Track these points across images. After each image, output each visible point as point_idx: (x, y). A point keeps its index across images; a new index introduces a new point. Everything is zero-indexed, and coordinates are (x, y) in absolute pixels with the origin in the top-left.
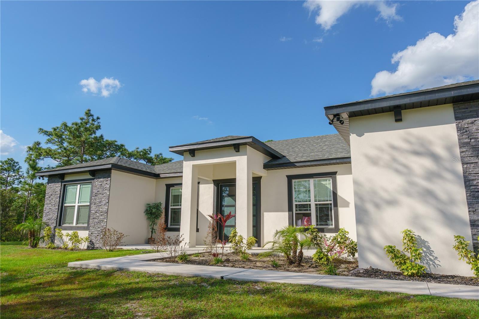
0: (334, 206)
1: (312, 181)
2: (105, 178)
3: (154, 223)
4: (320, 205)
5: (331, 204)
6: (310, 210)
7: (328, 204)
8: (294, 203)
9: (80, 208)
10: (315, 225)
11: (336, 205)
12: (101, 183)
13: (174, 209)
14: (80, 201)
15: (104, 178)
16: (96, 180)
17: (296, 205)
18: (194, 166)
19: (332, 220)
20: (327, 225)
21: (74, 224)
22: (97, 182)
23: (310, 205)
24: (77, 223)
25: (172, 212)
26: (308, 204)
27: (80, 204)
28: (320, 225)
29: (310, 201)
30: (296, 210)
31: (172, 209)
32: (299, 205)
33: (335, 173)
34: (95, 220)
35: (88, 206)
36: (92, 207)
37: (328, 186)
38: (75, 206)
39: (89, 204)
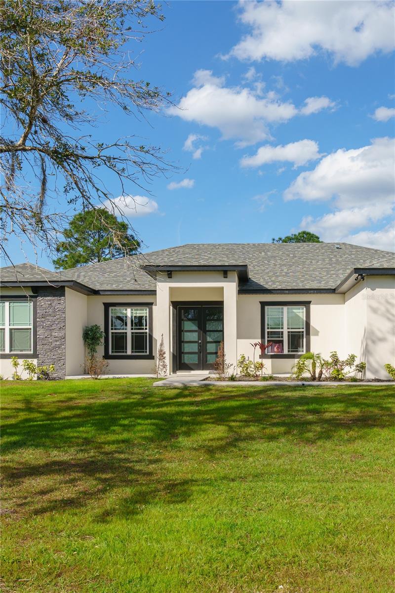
0: (306, 335)
1: (285, 308)
2: (57, 296)
3: (93, 350)
4: (292, 332)
5: (303, 332)
6: (282, 337)
7: (300, 332)
8: (266, 330)
9: (13, 331)
10: (287, 351)
11: (308, 333)
12: (49, 303)
13: (116, 333)
14: (12, 322)
15: (54, 296)
16: (41, 299)
17: (268, 332)
19: (303, 347)
20: (297, 351)
21: (7, 351)
22: (44, 301)
23: (282, 332)
24: (11, 350)
25: (112, 336)
26: (280, 332)
27: (12, 327)
28: (292, 351)
29: (282, 328)
30: (268, 337)
31: (112, 333)
32: (271, 332)
33: (309, 302)
34: (45, 347)
35: (30, 329)
36: (40, 331)
37: (301, 315)
38: (4, 329)
39: (32, 327)
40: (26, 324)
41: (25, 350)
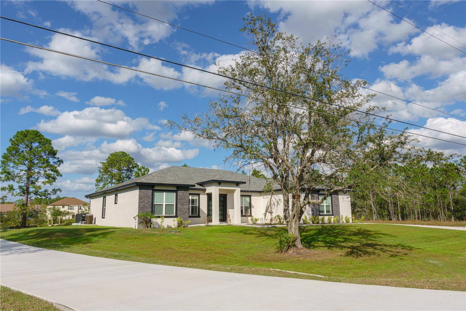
1: (244, 198)
4: (246, 207)
7: (248, 206)
9: (167, 205)
11: (250, 207)
12: (183, 193)
14: (166, 201)
15: (184, 191)
18: (219, 189)
19: (249, 212)
20: (247, 214)
22: (180, 193)
24: (165, 214)
29: (243, 205)
33: (251, 196)
34: (181, 212)
35: (174, 205)
36: (179, 206)
37: (248, 200)
38: (163, 205)
39: (175, 204)
40: (172, 203)
41: (171, 214)
